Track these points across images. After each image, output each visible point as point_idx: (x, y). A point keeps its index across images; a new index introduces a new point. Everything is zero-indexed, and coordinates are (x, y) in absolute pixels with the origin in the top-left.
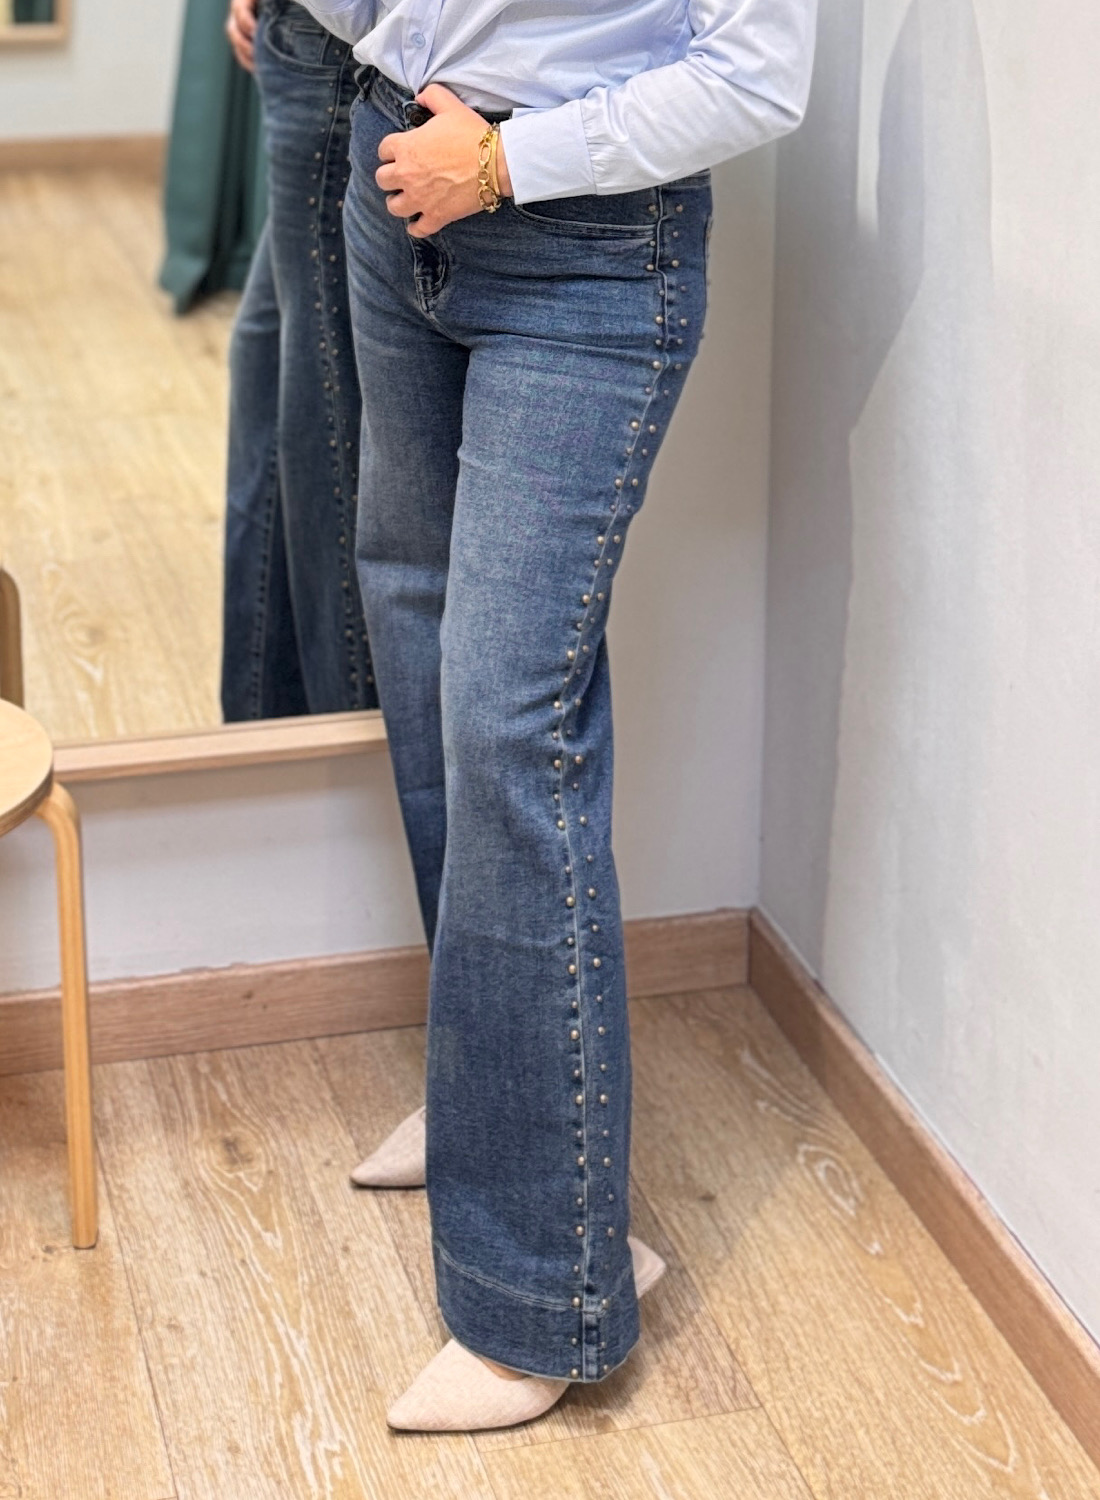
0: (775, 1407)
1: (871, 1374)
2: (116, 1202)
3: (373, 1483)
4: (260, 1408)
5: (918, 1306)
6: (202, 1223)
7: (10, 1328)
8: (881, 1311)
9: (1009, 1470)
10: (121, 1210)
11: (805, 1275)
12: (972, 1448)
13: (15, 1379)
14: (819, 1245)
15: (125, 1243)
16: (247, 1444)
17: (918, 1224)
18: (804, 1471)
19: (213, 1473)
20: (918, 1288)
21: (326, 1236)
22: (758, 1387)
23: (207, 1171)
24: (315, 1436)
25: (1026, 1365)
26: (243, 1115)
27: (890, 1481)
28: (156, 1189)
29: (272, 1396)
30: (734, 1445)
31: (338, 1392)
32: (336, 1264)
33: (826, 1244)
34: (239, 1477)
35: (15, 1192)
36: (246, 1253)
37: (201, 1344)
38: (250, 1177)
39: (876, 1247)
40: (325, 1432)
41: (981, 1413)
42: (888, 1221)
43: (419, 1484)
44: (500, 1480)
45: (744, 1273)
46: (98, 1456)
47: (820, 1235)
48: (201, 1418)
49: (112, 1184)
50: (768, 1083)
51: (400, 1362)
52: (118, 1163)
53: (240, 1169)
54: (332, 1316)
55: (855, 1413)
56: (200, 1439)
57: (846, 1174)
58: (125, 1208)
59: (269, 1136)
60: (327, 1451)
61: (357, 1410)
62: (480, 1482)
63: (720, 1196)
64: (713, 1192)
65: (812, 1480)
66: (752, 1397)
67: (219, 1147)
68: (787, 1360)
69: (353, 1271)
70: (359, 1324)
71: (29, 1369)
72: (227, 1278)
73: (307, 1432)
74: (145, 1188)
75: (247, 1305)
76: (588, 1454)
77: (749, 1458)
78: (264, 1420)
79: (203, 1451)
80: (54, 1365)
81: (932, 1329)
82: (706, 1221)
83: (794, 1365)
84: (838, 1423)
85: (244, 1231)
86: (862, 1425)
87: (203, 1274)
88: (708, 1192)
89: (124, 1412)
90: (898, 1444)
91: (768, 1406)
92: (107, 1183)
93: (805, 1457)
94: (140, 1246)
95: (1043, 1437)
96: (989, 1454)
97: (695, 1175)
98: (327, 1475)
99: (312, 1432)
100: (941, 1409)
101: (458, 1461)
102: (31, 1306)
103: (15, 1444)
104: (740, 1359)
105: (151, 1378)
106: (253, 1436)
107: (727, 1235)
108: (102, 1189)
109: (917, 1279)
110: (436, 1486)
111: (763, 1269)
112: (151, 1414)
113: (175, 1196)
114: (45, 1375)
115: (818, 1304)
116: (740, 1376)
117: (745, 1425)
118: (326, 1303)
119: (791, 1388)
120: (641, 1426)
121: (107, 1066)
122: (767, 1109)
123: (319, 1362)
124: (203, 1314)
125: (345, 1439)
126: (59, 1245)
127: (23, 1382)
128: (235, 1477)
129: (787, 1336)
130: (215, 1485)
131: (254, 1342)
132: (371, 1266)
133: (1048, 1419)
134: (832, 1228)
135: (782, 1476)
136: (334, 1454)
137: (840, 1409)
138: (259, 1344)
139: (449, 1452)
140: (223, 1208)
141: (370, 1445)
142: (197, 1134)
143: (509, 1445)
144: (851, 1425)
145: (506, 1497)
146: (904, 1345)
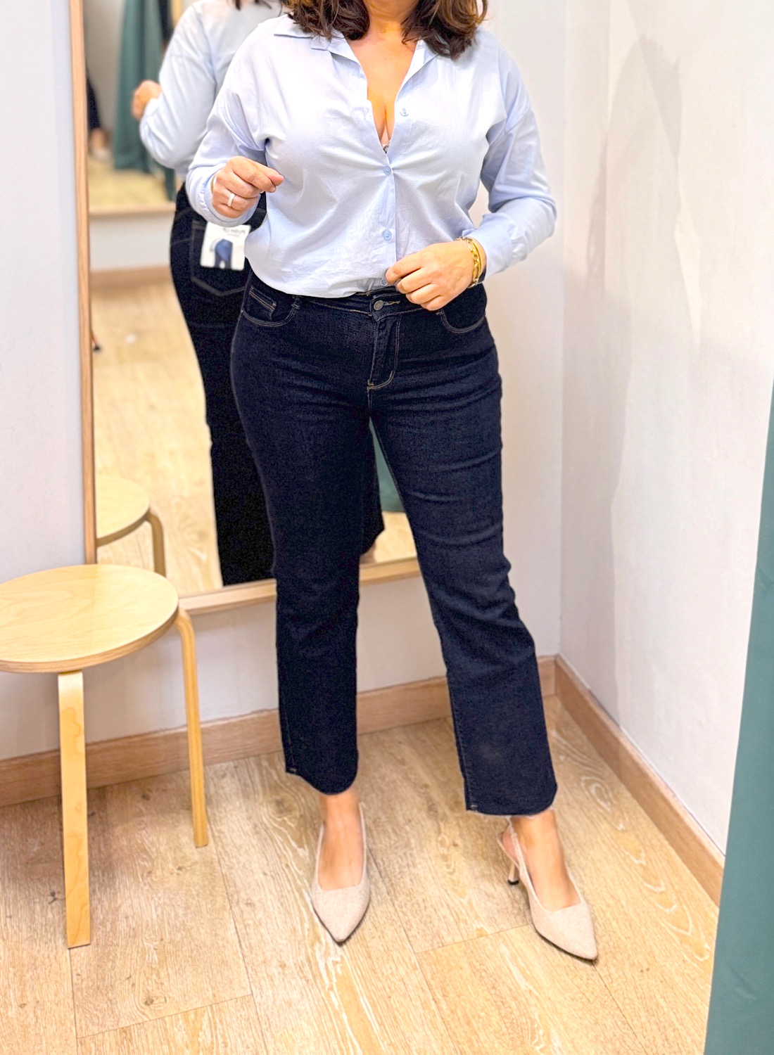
1: (619, 892)
2: (217, 839)
3: (359, 976)
4: (297, 943)
5: (643, 854)
6: (264, 847)
7: (159, 913)
8: (624, 859)
9: (689, 934)
10: (220, 843)
11: (585, 844)
12: (670, 925)
13: (162, 940)
14: (592, 827)
15: (222, 861)
16: (290, 963)
17: (643, 812)
19: (272, 980)
20: (642, 844)
23: (266, 818)
24: (327, 954)
25: (698, 880)
26: (286, 786)
27: (629, 947)
28: (239, 831)
29: (304, 936)
33: (596, 827)
34: (286, 980)
35: (161, 839)
36: (289, 861)
37: (265, 911)
38: (290, 820)
39: (621, 826)
40: (331, 952)
41: (675, 907)
42: (628, 813)
43: (383, 974)
44: (426, 967)
46: (208, 976)
47: (592, 823)
48: (265, 951)
49: (214, 829)
50: (565, 746)
52: (218, 818)
53: (285, 816)
55: (611, 913)
56: (264, 962)
57: (607, 790)
58: (222, 842)
59: (300, 796)
60: (333, 961)
62: (415, 969)
67: (273, 804)
71: (170, 934)
72: (279, 875)
73: (323, 952)
74: (233, 831)
75: (289, 888)
76: (472, 948)
78: (299, 948)
79: (266, 970)
80: (184, 930)
81: (650, 866)
84: (602, 919)
85: (287, 848)
86: (614, 919)
87: (265, 874)
89: (222, 952)
90: (633, 927)
92: (212, 829)
94: (230, 862)
95: (706, 915)
96: (679, 927)
98: (333, 973)
99: (325, 952)
100: (655, 907)
101: (403, 959)
102: (171, 900)
103: (162, 975)
105: (237, 932)
106: (293, 958)
108: (210, 833)
109: (642, 840)
110: (392, 974)
112: (237, 952)
113: (250, 833)
114: (178, 937)
115: (592, 858)
120: (500, 931)
121: (211, 766)
122: (565, 759)
124: (266, 895)
125: (342, 954)
126: (185, 865)
127: (167, 941)
128: (283, 980)
130: (273, 986)
131: (293, 908)
133: (709, 906)
134: (599, 819)
136: (337, 962)
137: (603, 911)
138: (296, 909)
139: (399, 955)
140: (276, 837)
141: (355, 956)
142: (261, 798)
143: (430, 948)
144: (608, 920)
145: (429, 976)
146: (635, 876)
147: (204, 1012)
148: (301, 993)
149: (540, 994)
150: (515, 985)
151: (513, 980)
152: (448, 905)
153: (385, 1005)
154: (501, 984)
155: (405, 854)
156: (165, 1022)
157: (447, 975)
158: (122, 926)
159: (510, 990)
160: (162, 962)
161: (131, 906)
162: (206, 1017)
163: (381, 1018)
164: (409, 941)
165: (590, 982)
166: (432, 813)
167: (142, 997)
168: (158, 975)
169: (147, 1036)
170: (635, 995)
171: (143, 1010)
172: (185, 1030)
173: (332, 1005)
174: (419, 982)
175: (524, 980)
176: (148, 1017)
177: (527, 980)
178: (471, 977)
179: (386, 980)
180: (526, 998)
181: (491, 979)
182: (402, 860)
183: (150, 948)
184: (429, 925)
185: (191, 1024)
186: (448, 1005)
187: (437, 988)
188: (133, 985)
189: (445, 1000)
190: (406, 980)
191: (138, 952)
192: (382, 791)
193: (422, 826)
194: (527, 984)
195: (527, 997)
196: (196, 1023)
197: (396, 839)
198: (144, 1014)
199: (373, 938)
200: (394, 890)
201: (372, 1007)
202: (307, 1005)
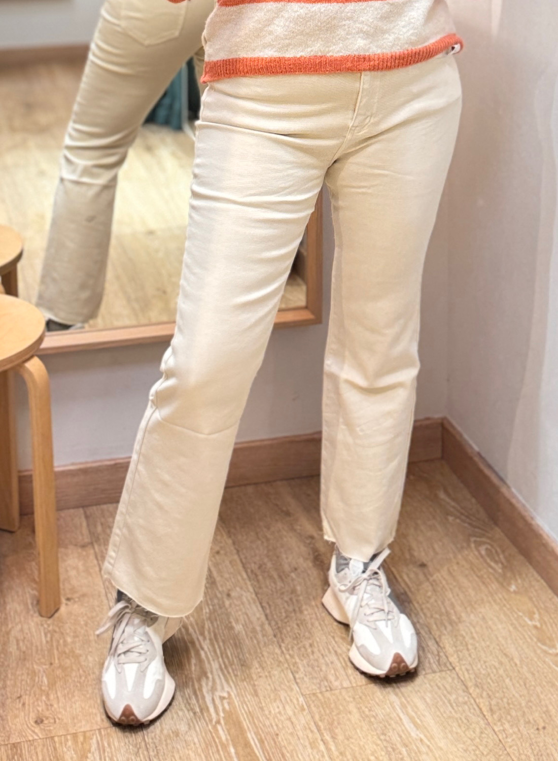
0: (461, 669)
1: (512, 650)
3: (246, 712)
4: (184, 676)
5: (537, 616)
7: (49, 639)
8: (517, 619)
11: (475, 602)
13: (51, 664)
14: (483, 587)
15: (108, 595)
18: (477, 701)
20: (536, 607)
21: (218, 589)
22: (451, 659)
24: (213, 689)
27: (523, 704)
29: (190, 670)
30: (439, 688)
31: (226, 667)
32: (223, 602)
33: (487, 587)
40: (219, 687)
42: (520, 574)
43: (270, 712)
44: (314, 709)
45: (443, 603)
47: (484, 583)
50: (454, 507)
51: (259, 651)
54: (222, 629)
55: (504, 671)
57: (496, 552)
60: (220, 697)
61: (236, 676)
62: (303, 709)
63: (429, 564)
64: (425, 562)
65: (482, 705)
66: (448, 665)
68: (467, 645)
69: (233, 606)
70: (236, 632)
71: (59, 659)
73: (209, 688)
76: (361, 694)
77: (448, 696)
78: (186, 682)
80: (72, 657)
81: (544, 627)
82: (421, 577)
83: (470, 647)
84: (495, 676)
86: (508, 676)
88: (423, 562)
90: (528, 686)
91: (457, 669)
92: (99, 564)
93: (478, 694)
97: (416, 554)
98: (220, 708)
99: (212, 687)
100: (550, 667)
102: (58, 627)
103: (52, 697)
104: (442, 645)
107: (434, 584)
109: (536, 603)
110: (280, 713)
111: (453, 600)
114: (68, 662)
115: (483, 617)
116: (442, 654)
117: (444, 678)
118: (219, 623)
119: (469, 659)
122: (453, 520)
123: (215, 651)
125: (229, 690)
126: (74, 597)
127: (56, 665)
129: (467, 634)
132: (243, 603)
134: (490, 579)
135: (465, 703)
136: (224, 698)
137: (496, 669)
138: (182, 644)
139: (286, 695)
141: (243, 694)
143: (318, 691)
144: (502, 677)
145: (317, 717)
146: (529, 636)
147: (93, 735)
148: (189, 724)
149: (431, 743)
150: (405, 732)
151: (403, 728)
152: (336, 652)
153: (272, 742)
154: (390, 730)
155: (291, 599)
156: (55, 742)
157: (335, 718)
158: (13, 648)
159: (400, 737)
160: (52, 685)
161: (22, 630)
162: (94, 741)
163: (268, 754)
164: (297, 683)
165: (483, 735)
166: (318, 563)
167: (33, 716)
168: (48, 695)
169: (37, 753)
170: (530, 751)
171: (33, 728)
172: (74, 750)
173: (219, 738)
174: (307, 723)
175: (415, 729)
176: (38, 736)
177: (417, 729)
178: (360, 721)
179: (274, 719)
180: (416, 746)
181: (381, 725)
182: (288, 605)
183: (39, 671)
184: (316, 668)
185: (80, 746)
186: (336, 746)
187: (325, 729)
188: (24, 704)
189: (334, 742)
190: (294, 719)
191: (28, 674)
192: (268, 540)
193: (308, 575)
194: (418, 733)
195: (418, 745)
196: (85, 745)
197: (283, 585)
198: (34, 732)
199: (260, 677)
200: (281, 633)
201: (259, 742)
202: (194, 736)
